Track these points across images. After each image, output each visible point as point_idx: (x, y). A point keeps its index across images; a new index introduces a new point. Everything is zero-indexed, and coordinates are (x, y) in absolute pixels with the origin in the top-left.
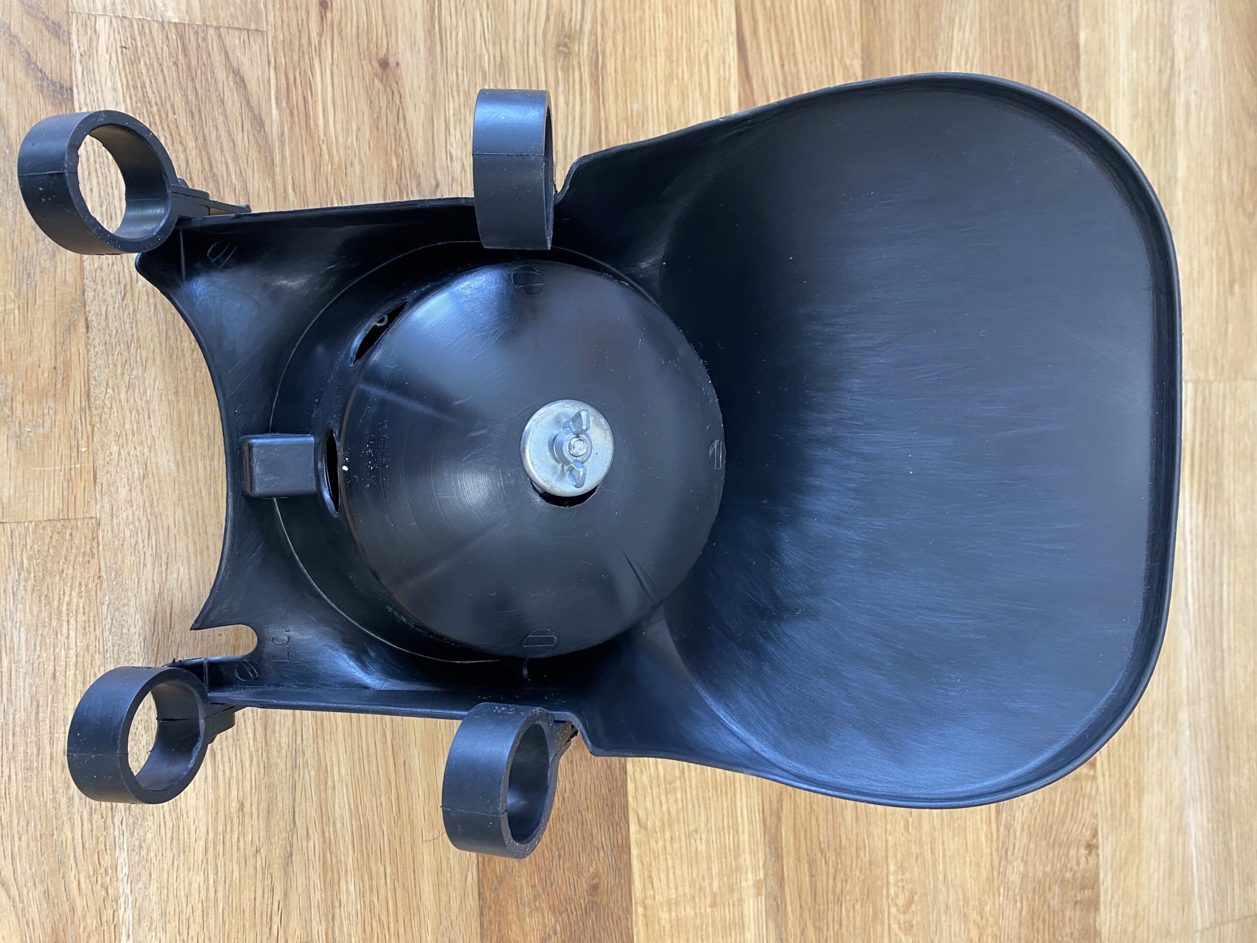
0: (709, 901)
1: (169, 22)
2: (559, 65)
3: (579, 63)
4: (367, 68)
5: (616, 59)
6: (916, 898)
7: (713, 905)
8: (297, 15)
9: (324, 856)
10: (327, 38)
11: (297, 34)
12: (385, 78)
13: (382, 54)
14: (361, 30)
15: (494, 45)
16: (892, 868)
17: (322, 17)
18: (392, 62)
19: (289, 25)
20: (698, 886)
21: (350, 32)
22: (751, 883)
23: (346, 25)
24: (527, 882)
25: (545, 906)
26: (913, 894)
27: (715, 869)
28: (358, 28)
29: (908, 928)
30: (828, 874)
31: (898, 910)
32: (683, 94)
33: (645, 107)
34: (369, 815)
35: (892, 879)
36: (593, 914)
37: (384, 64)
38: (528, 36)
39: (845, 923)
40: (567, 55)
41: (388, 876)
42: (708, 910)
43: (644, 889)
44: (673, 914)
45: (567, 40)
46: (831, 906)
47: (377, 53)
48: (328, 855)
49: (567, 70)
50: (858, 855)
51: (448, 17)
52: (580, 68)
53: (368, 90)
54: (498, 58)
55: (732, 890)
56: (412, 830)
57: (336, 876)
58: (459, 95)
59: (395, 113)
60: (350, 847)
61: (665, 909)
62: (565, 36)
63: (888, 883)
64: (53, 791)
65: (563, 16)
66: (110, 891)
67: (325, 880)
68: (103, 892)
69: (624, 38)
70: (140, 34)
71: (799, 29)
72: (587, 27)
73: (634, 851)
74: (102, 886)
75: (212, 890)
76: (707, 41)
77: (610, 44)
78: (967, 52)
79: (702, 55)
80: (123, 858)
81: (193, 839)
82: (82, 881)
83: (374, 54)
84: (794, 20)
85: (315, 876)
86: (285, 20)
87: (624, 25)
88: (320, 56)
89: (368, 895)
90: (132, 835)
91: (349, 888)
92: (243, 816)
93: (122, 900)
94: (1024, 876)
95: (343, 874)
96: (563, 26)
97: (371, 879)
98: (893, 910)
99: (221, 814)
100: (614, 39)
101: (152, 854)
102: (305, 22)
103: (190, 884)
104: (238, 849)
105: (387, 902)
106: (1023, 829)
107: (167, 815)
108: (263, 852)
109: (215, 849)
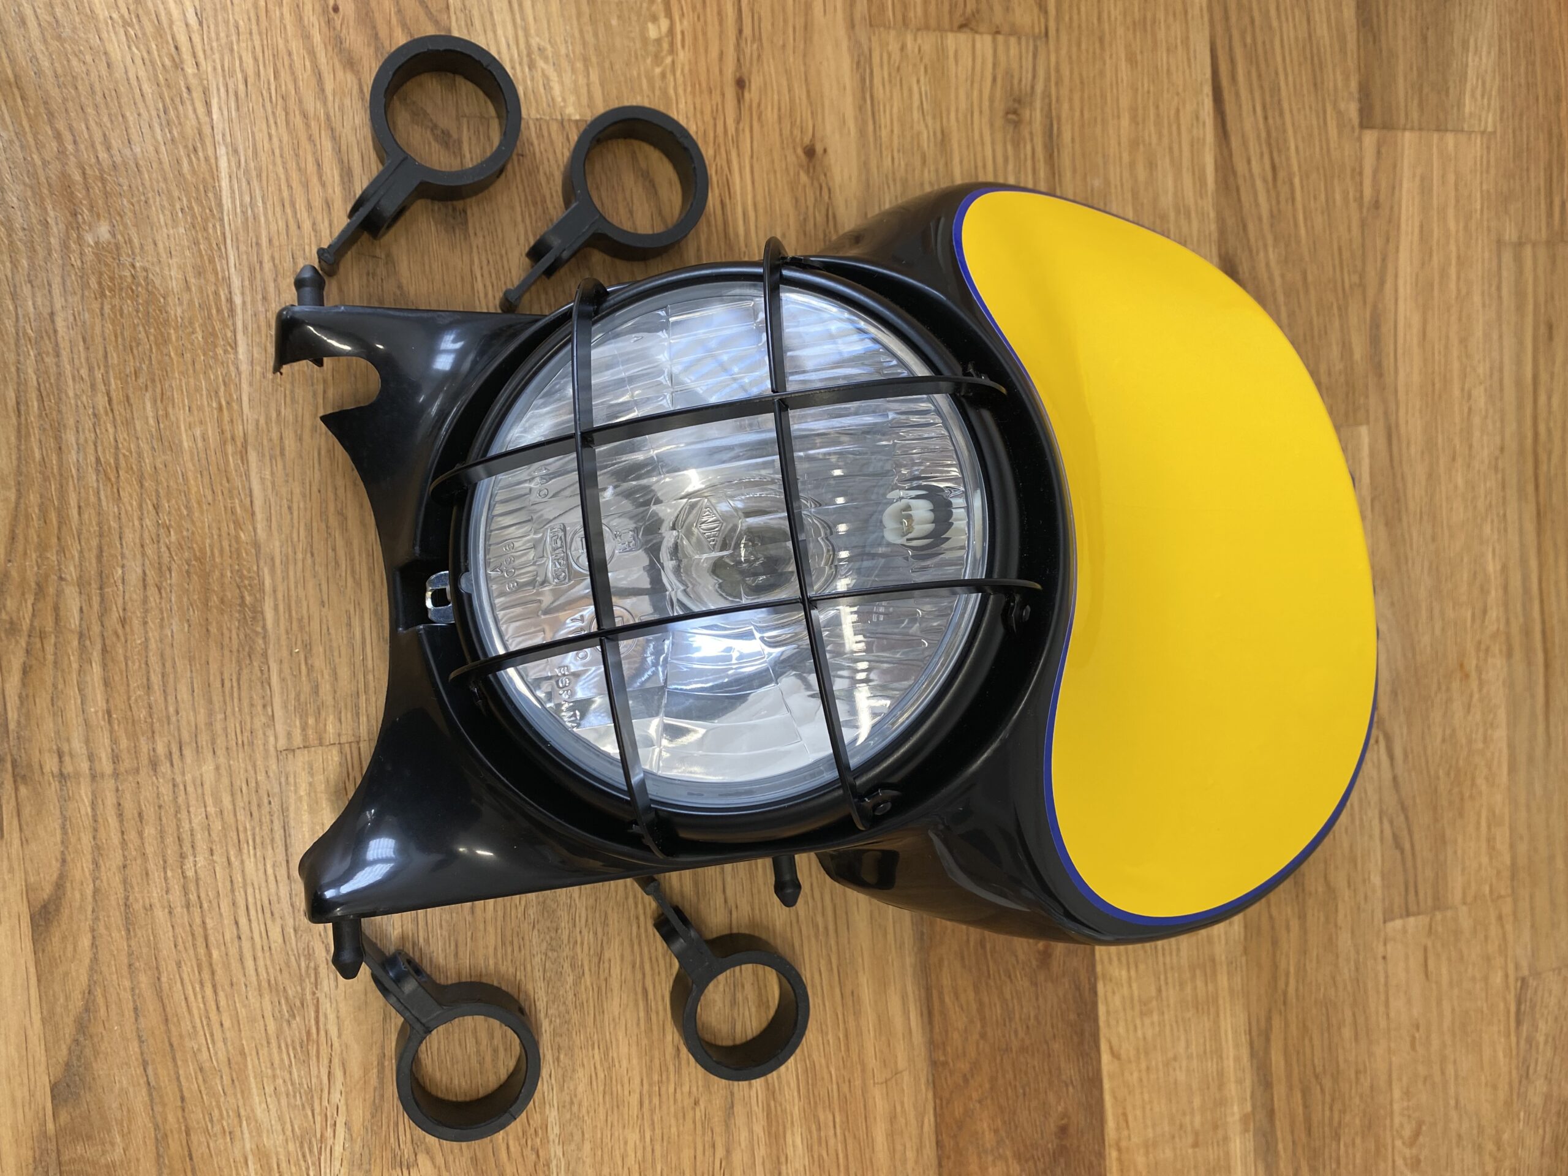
0: (1190, 1140)
1: (570, 120)
2: (1009, 137)
3: (1031, 133)
4: (792, 158)
5: (1073, 125)
6: (1424, 1128)
7: (1196, 1145)
8: (711, 99)
9: (768, 1105)
10: (745, 125)
11: (711, 122)
12: (811, 170)
13: (807, 141)
14: (783, 110)
15: (934, 118)
16: (1397, 1093)
17: (740, 99)
18: (819, 149)
19: (702, 113)
20: (1178, 1122)
21: (771, 116)
22: (1237, 1117)
23: (766, 108)
24: (989, 1126)
25: (1009, 1153)
26: (1420, 1124)
27: (1197, 1102)
28: (779, 109)
29: (1415, 1164)
30: (1323, 1103)
31: (1404, 1143)
32: (1151, 164)
33: (1107, 182)
34: (815, 1056)
35: (1396, 1107)
36: (1062, 1160)
37: (810, 152)
38: (972, 103)
39: (1343, 1161)
40: (1017, 124)
41: (838, 1126)
42: (1190, 1151)
43: (1118, 1129)
44: (1151, 1156)
45: (1016, 105)
46: (1327, 1141)
47: (802, 139)
48: (772, 1104)
49: (1017, 144)
50: (1357, 1079)
51: (881, 88)
52: (1032, 140)
53: (793, 186)
54: (939, 135)
55: (1216, 1127)
56: (863, 1071)
57: (781, 1128)
58: (895, 184)
59: (824, 211)
60: (796, 1094)
61: (1142, 1151)
62: (1014, 100)
63: (1392, 1113)
64: (477, 1042)
65: (1012, 76)
66: (541, 1154)
67: (769, 1133)
68: (534, 1156)
69: (1082, 99)
70: (538, 137)
71: (1285, 69)
72: (1039, 88)
73: (1107, 1085)
74: (532, 1149)
75: (649, 1149)
76: (1178, 94)
77: (1066, 106)
78: (1484, 83)
79: (1172, 112)
80: (553, 1115)
81: (626, 1093)
82: (511, 1143)
83: (798, 140)
84: (1279, 59)
85: (759, 1129)
86: (698, 106)
87: (1082, 83)
88: (738, 147)
89: (816, 1147)
90: (562, 1089)
91: (796, 1141)
92: (680, 1063)
93: (554, 1163)
94: (1548, 1097)
95: (789, 1125)
96: (1012, 88)
97: (819, 1129)
98: (1398, 1143)
99: (657, 1062)
100: (1071, 100)
101: (584, 1110)
102: (720, 107)
103: (626, 1143)
104: (675, 1100)
105: (837, 1155)
106: (1546, 1042)
107: (598, 1066)
108: (702, 1104)
109: (650, 1102)
